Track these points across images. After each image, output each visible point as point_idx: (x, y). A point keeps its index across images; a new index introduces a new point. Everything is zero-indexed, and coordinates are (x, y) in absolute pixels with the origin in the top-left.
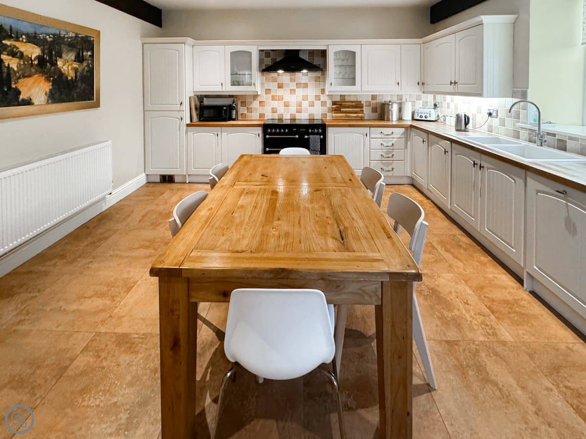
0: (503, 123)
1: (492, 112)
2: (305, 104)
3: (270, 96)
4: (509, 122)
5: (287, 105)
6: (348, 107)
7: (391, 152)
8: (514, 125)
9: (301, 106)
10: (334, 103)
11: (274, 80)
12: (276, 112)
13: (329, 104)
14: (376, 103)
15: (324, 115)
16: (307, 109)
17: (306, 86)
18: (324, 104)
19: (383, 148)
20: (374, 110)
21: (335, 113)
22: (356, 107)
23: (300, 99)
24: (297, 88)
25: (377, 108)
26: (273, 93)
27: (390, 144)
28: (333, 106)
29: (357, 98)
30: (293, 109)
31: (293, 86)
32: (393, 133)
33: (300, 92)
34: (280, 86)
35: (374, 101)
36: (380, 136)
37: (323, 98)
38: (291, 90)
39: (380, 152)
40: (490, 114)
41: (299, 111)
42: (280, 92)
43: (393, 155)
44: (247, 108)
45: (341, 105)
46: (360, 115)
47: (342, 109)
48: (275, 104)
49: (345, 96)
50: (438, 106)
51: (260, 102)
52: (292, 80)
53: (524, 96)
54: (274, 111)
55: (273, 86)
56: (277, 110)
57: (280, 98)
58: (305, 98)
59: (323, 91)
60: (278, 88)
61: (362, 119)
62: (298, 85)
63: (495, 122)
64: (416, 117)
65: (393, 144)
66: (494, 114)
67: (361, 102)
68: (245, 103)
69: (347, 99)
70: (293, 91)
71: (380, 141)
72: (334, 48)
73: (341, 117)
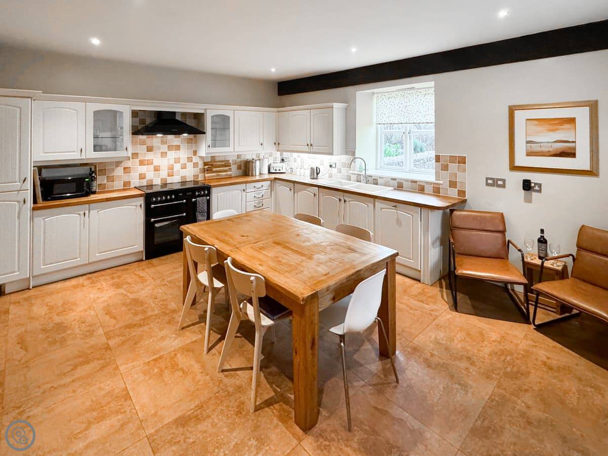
0: (340, 171)
1: (332, 164)
2: (177, 167)
3: (137, 161)
4: (344, 170)
5: (157, 169)
6: (219, 166)
7: (261, 202)
8: (347, 172)
9: (173, 169)
10: (205, 164)
11: (143, 143)
12: (144, 178)
13: (201, 165)
14: (241, 161)
15: (196, 176)
16: (179, 171)
17: (178, 148)
18: (196, 165)
19: (256, 199)
20: (239, 168)
21: (207, 173)
22: (226, 166)
23: (172, 162)
24: (168, 151)
25: (241, 165)
26: (141, 158)
27: (260, 196)
28: (205, 167)
29: (225, 158)
30: (164, 174)
31: (164, 148)
32: (262, 186)
33: (172, 155)
34: (150, 149)
35: (239, 160)
36: (253, 190)
37: (195, 159)
38: (162, 153)
39: (253, 203)
40: (331, 166)
41: (170, 175)
42: (149, 156)
43: (263, 205)
44: (107, 177)
45: (212, 165)
46: (229, 173)
47: (213, 169)
48: (143, 169)
49: (215, 157)
50: (285, 160)
51: (124, 168)
52: (163, 142)
53: (353, 154)
54: (142, 177)
55: (141, 150)
56: (145, 176)
57: (150, 163)
58: (177, 160)
59: (195, 153)
60: (147, 151)
61: (230, 177)
62: (170, 148)
63: (334, 171)
64: (272, 171)
65: (262, 196)
66: (334, 166)
67: (229, 161)
68: (104, 171)
69: (217, 159)
70: (164, 154)
71: (253, 194)
72: (211, 112)
73: (213, 176)
